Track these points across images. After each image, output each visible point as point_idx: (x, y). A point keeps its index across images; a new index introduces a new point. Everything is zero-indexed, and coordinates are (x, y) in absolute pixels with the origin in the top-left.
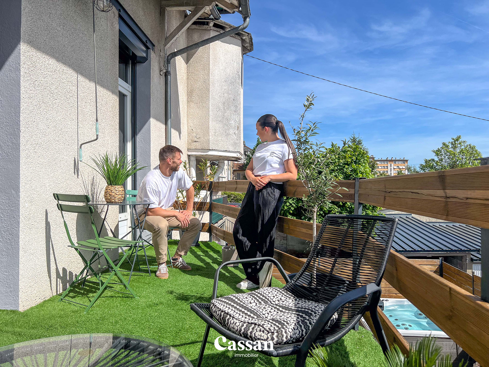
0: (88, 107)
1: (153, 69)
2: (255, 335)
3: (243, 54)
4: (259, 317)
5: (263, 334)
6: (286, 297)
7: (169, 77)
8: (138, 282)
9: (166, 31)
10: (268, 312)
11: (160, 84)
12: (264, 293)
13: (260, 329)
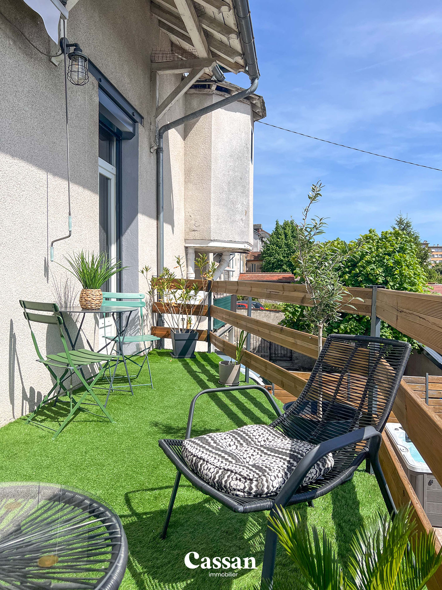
0: (62, 197)
1: (141, 146)
2: (230, 484)
3: (253, 122)
4: (238, 461)
5: (239, 483)
6: (274, 436)
7: (161, 154)
8: (118, 402)
9: (157, 100)
10: (250, 456)
11: (150, 163)
12: (248, 431)
13: (237, 477)
